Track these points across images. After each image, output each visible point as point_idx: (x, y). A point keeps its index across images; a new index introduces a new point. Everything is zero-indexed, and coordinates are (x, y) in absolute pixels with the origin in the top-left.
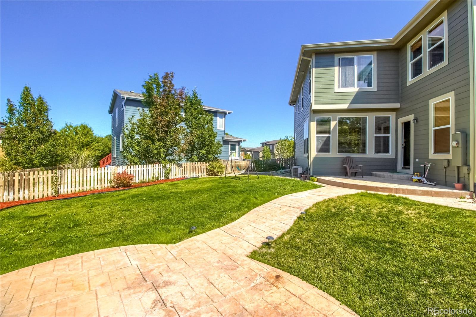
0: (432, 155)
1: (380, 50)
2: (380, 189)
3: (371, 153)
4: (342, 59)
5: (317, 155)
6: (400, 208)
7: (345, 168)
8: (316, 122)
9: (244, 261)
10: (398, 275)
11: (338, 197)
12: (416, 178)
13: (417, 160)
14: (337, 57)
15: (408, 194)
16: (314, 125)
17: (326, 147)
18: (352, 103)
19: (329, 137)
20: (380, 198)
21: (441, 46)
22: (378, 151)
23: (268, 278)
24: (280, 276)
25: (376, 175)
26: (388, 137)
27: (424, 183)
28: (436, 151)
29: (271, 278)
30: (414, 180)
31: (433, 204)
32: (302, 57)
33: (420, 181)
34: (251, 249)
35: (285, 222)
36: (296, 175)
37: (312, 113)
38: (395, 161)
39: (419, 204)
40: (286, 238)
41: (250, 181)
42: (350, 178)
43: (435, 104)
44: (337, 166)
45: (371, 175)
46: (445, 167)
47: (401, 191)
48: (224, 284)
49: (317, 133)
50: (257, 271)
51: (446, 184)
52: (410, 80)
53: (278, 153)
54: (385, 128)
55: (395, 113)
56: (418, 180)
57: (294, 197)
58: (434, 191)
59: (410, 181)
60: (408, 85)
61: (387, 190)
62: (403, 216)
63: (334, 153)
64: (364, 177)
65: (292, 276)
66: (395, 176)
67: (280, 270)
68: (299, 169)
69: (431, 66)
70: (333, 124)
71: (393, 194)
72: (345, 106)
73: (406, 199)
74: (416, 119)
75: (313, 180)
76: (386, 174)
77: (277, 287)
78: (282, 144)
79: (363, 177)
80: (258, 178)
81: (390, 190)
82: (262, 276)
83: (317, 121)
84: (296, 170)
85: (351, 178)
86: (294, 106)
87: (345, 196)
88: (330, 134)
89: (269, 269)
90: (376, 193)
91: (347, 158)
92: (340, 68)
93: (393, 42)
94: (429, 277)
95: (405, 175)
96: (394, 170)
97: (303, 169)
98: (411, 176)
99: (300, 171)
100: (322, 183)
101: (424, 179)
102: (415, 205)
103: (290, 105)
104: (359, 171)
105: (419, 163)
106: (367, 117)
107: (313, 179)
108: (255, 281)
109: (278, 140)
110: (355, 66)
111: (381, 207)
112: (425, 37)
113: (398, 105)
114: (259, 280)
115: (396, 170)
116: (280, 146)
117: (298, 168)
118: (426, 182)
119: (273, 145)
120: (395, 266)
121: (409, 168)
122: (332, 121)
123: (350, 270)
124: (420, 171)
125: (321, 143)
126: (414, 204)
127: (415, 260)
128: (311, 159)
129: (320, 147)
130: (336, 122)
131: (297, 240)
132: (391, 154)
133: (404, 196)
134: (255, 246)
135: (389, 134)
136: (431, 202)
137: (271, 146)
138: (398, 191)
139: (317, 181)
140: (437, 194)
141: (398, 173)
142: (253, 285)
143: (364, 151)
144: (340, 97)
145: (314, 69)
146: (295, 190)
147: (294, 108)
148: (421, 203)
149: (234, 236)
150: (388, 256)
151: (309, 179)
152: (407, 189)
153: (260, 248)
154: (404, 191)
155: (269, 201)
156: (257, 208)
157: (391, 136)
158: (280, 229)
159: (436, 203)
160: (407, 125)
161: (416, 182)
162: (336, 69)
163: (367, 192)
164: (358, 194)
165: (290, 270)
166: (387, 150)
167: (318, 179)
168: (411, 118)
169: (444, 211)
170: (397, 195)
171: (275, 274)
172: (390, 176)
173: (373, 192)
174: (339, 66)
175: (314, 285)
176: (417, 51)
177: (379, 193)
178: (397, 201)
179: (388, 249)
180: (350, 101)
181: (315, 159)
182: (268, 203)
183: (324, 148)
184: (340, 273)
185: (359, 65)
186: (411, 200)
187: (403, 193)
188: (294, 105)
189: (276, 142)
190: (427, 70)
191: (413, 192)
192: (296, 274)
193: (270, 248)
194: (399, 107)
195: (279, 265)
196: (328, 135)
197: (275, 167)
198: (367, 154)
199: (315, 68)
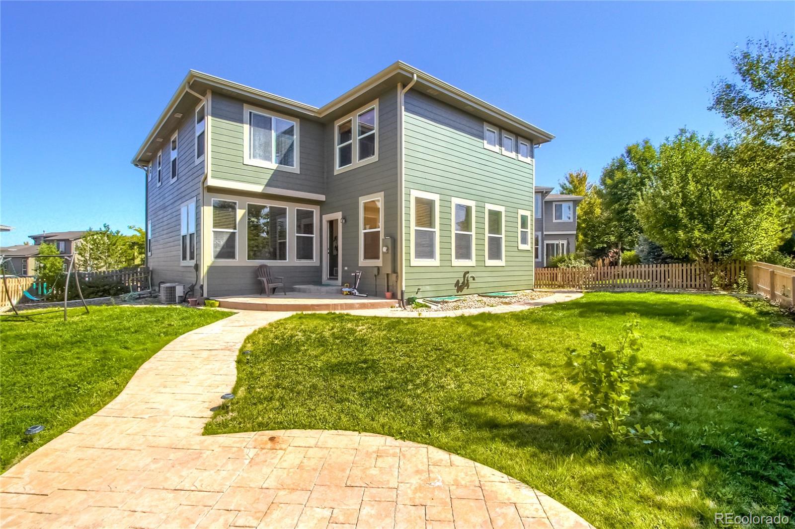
0: (362, 262)
1: (304, 119)
2: (316, 307)
3: (291, 260)
4: (255, 115)
5: (214, 262)
6: (349, 325)
7: (260, 283)
8: (212, 207)
9: (202, 442)
10: (389, 388)
11: (270, 324)
12: (346, 290)
13: (346, 268)
14: (247, 110)
15: (346, 309)
16: (208, 213)
17: (229, 250)
18: (268, 185)
19: (234, 234)
20: (321, 317)
21: (372, 137)
22: (300, 257)
23: (261, 446)
24: (275, 438)
25: (299, 291)
26: (312, 238)
27: (355, 295)
28: (366, 258)
29: (266, 443)
30: (345, 293)
31: (375, 317)
32: (187, 89)
33: (351, 294)
34: (200, 425)
35: (221, 372)
36: (171, 300)
37: (205, 191)
38: (319, 269)
39: (363, 318)
40: (241, 392)
41: (68, 319)
42: (268, 296)
43: (365, 203)
44: (247, 281)
45: (293, 290)
46: (375, 276)
47: (339, 307)
48: (201, 480)
49: (215, 226)
50: (238, 445)
51: (376, 294)
52: (338, 169)
53: (83, 259)
54: (306, 226)
55: (319, 207)
56: (349, 292)
57: (201, 336)
58: (370, 303)
59: (340, 294)
60: (335, 174)
61: (325, 307)
62: (358, 333)
63: (241, 258)
64: (287, 293)
65: (289, 431)
66: (324, 289)
67: (268, 431)
68: (177, 288)
69: (362, 157)
70: (240, 213)
71: (333, 312)
72: (259, 189)
73: (347, 315)
74: (344, 218)
75: (212, 305)
76: (312, 287)
77: (281, 449)
78: (95, 240)
79: (285, 294)
80: (88, 312)
81: (327, 306)
82: (251, 447)
83: (214, 206)
84: (172, 290)
85: (271, 296)
86: (145, 170)
87: (278, 321)
88: (235, 228)
89: (253, 435)
90: (313, 312)
91: (262, 267)
92: (252, 129)
93: (320, 114)
94: (411, 381)
95: (334, 288)
96: (318, 282)
97: (184, 288)
98: (340, 288)
99: (179, 291)
100: (231, 308)
101: (356, 291)
102: (361, 320)
103: (136, 165)
104: (281, 285)
105: (349, 272)
106: (287, 208)
107: (213, 303)
108: (247, 457)
109: (84, 232)
110: (273, 131)
111: (330, 328)
112: (355, 121)
113: (322, 198)
114: (252, 453)
115: (321, 282)
116: (89, 245)
117: (174, 287)
118: (357, 294)
119: (68, 242)
120: (381, 382)
121: (337, 279)
122: (239, 208)
123: (348, 400)
124: (349, 281)
125: (222, 242)
126: (358, 319)
127: (393, 371)
128: (204, 270)
129: (218, 249)
130: (244, 211)
131: (258, 390)
132: (315, 262)
133: (345, 312)
134: (202, 417)
135: (312, 233)
136: (373, 315)
137: (62, 244)
138: (336, 307)
139: (219, 306)
140: (373, 306)
141: (324, 285)
142: (247, 462)
143: (283, 257)
144: (252, 174)
145: (210, 118)
146: (193, 324)
147: (145, 172)
148: (365, 317)
149: (146, 416)
150: (371, 375)
151: (205, 304)
152: (345, 304)
153: (214, 417)
154: (342, 306)
155: (159, 349)
156: (145, 364)
157: (315, 236)
158: (223, 384)
159: (377, 315)
160: (332, 224)
161: (347, 294)
162: (246, 127)
163: (302, 313)
164: (292, 317)
165: (281, 426)
166: (310, 257)
167: (220, 302)
168: (338, 216)
169: (386, 322)
170: (337, 312)
171: (266, 438)
172: (317, 289)
173: (310, 312)
174: (250, 125)
175: (321, 429)
176: (346, 134)
177: (318, 312)
178: (341, 317)
179: (367, 368)
180: (266, 181)
181: (211, 269)
182: (160, 352)
183: (227, 251)
184: (339, 406)
185: (276, 131)
186: (354, 316)
187: (342, 309)
188: (146, 168)
189: (77, 236)
190: (357, 162)
191: (351, 306)
192: (292, 426)
193: (227, 413)
194: (324, 200)
195: (262, 426)
196: (232, 231)
197: (107, 287)
198: (287, 260)
199: (212, 116)
